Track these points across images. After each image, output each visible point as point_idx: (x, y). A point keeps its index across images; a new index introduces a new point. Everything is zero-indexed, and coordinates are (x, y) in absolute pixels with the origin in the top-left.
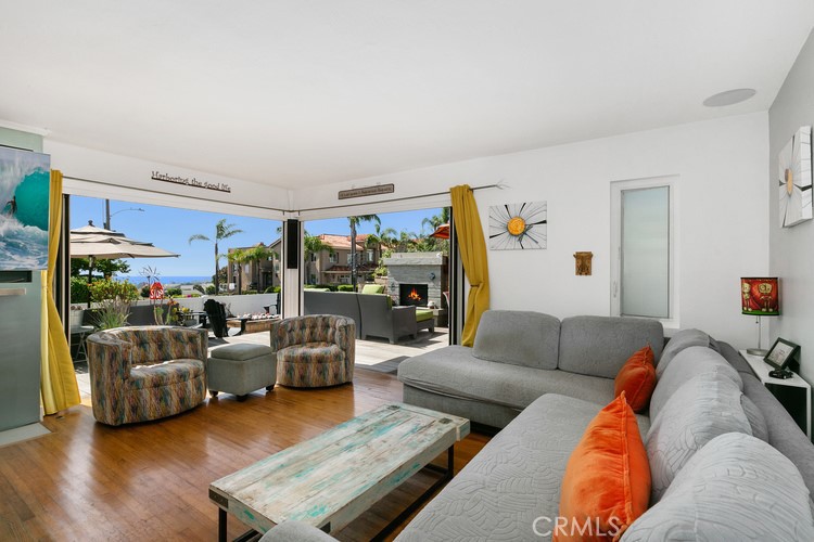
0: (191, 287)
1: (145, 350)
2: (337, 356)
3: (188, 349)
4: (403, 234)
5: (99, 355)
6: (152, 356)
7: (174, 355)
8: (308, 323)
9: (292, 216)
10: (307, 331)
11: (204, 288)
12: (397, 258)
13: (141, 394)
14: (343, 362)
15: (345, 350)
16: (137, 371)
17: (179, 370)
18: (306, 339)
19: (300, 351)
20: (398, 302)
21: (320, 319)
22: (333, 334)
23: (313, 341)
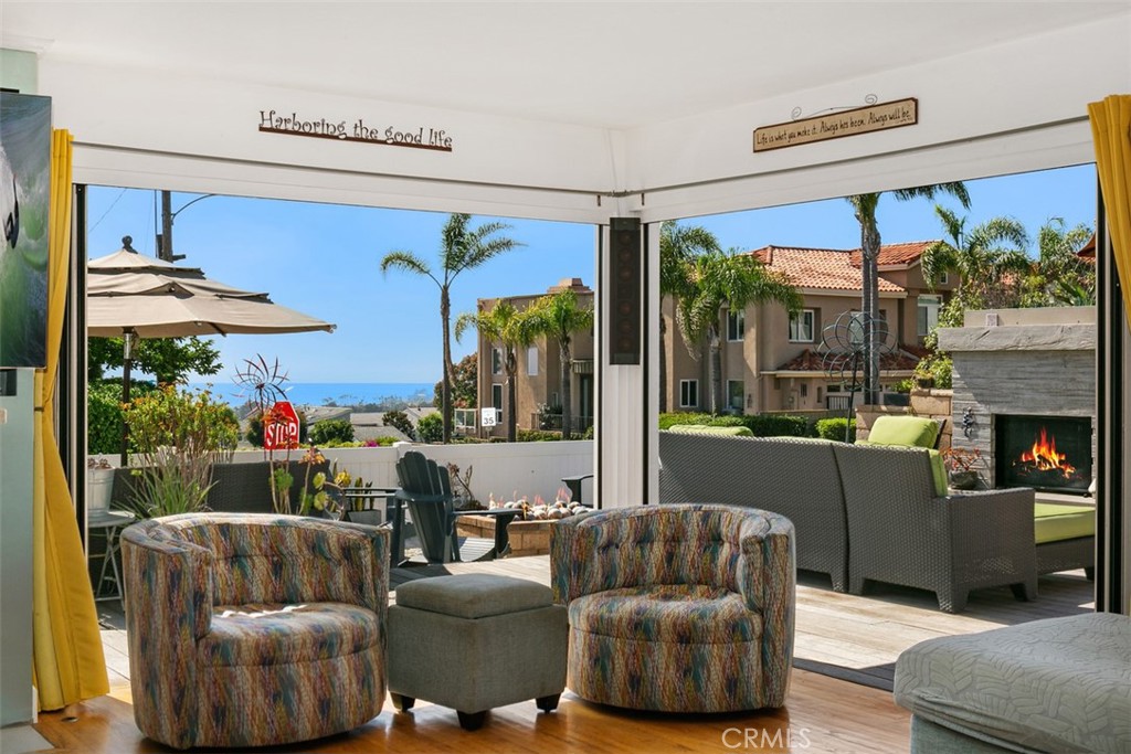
0: (378, 417)
1: (244, 575)
2: (735, 628)
3: (341, 577)
4: (1049, 239)
5: (146, 574)
6: (258, 591)
7: (308, 592)
8: (659, 528)
9: (623, 209)
10: (657, 550)
11: (415, 418)
12: (982, 327)
13: (232, 678)
14: (754, 647)
15: (761, 612)
16: (225, 622)
17: (317, 629)
18: (652, 572)
19: (628, 605)
20: (988, 476)
21: (695, 517)
22: (733, 561)
23: (673, 581)
